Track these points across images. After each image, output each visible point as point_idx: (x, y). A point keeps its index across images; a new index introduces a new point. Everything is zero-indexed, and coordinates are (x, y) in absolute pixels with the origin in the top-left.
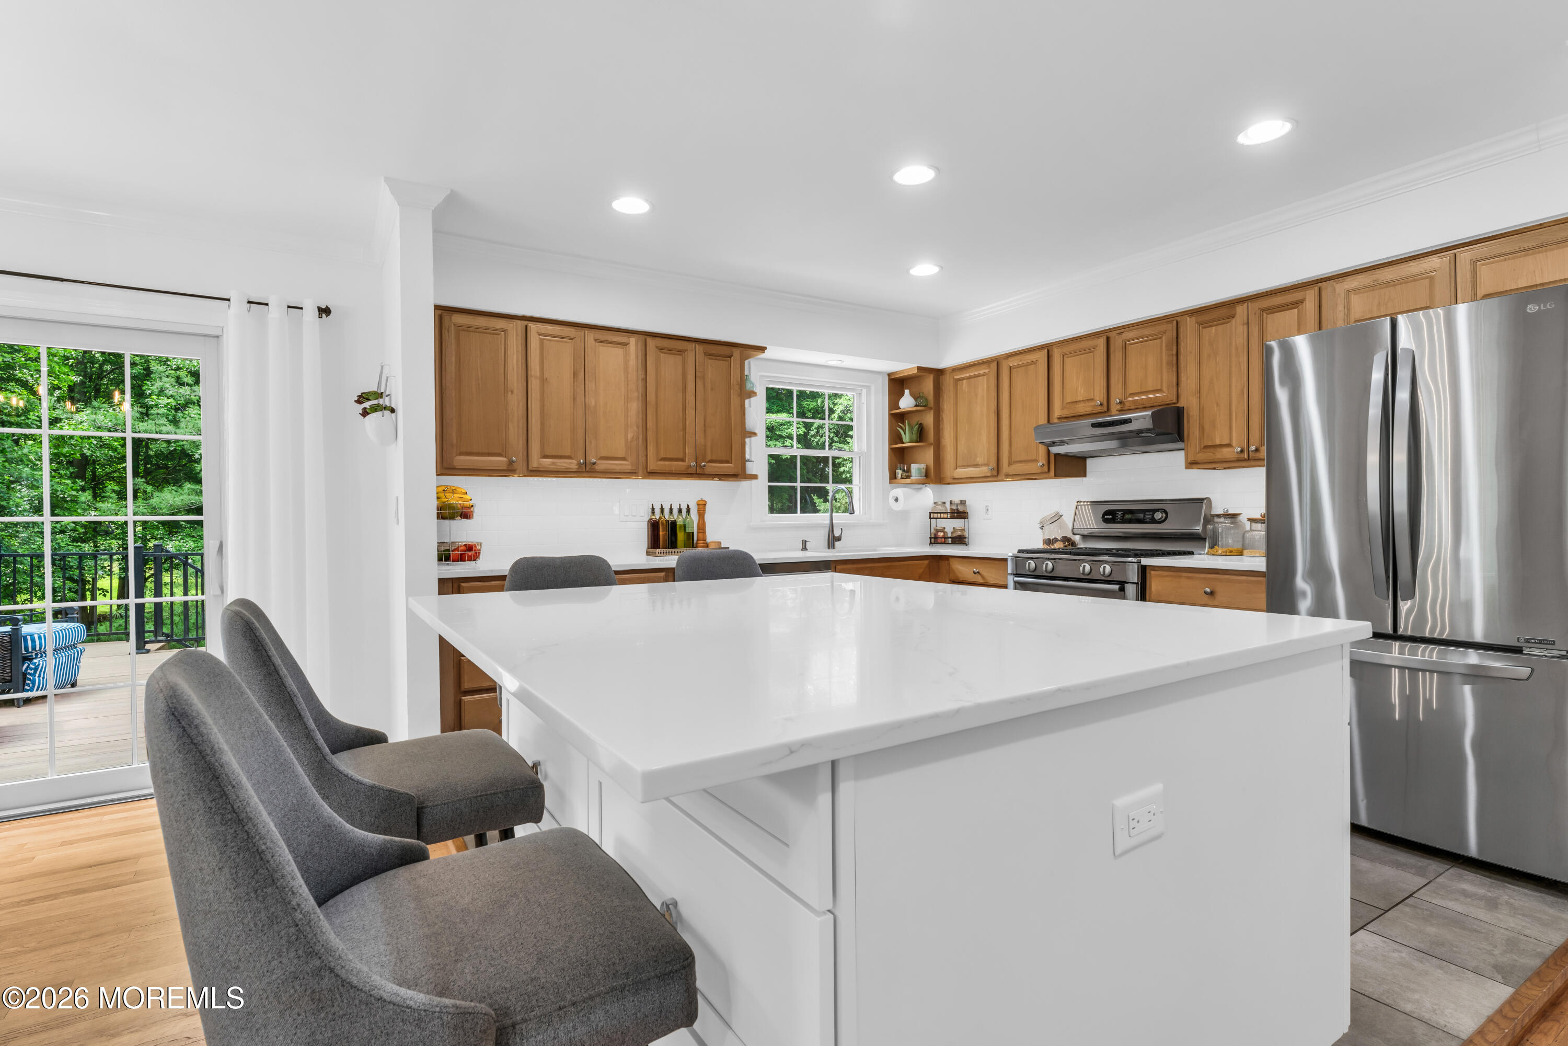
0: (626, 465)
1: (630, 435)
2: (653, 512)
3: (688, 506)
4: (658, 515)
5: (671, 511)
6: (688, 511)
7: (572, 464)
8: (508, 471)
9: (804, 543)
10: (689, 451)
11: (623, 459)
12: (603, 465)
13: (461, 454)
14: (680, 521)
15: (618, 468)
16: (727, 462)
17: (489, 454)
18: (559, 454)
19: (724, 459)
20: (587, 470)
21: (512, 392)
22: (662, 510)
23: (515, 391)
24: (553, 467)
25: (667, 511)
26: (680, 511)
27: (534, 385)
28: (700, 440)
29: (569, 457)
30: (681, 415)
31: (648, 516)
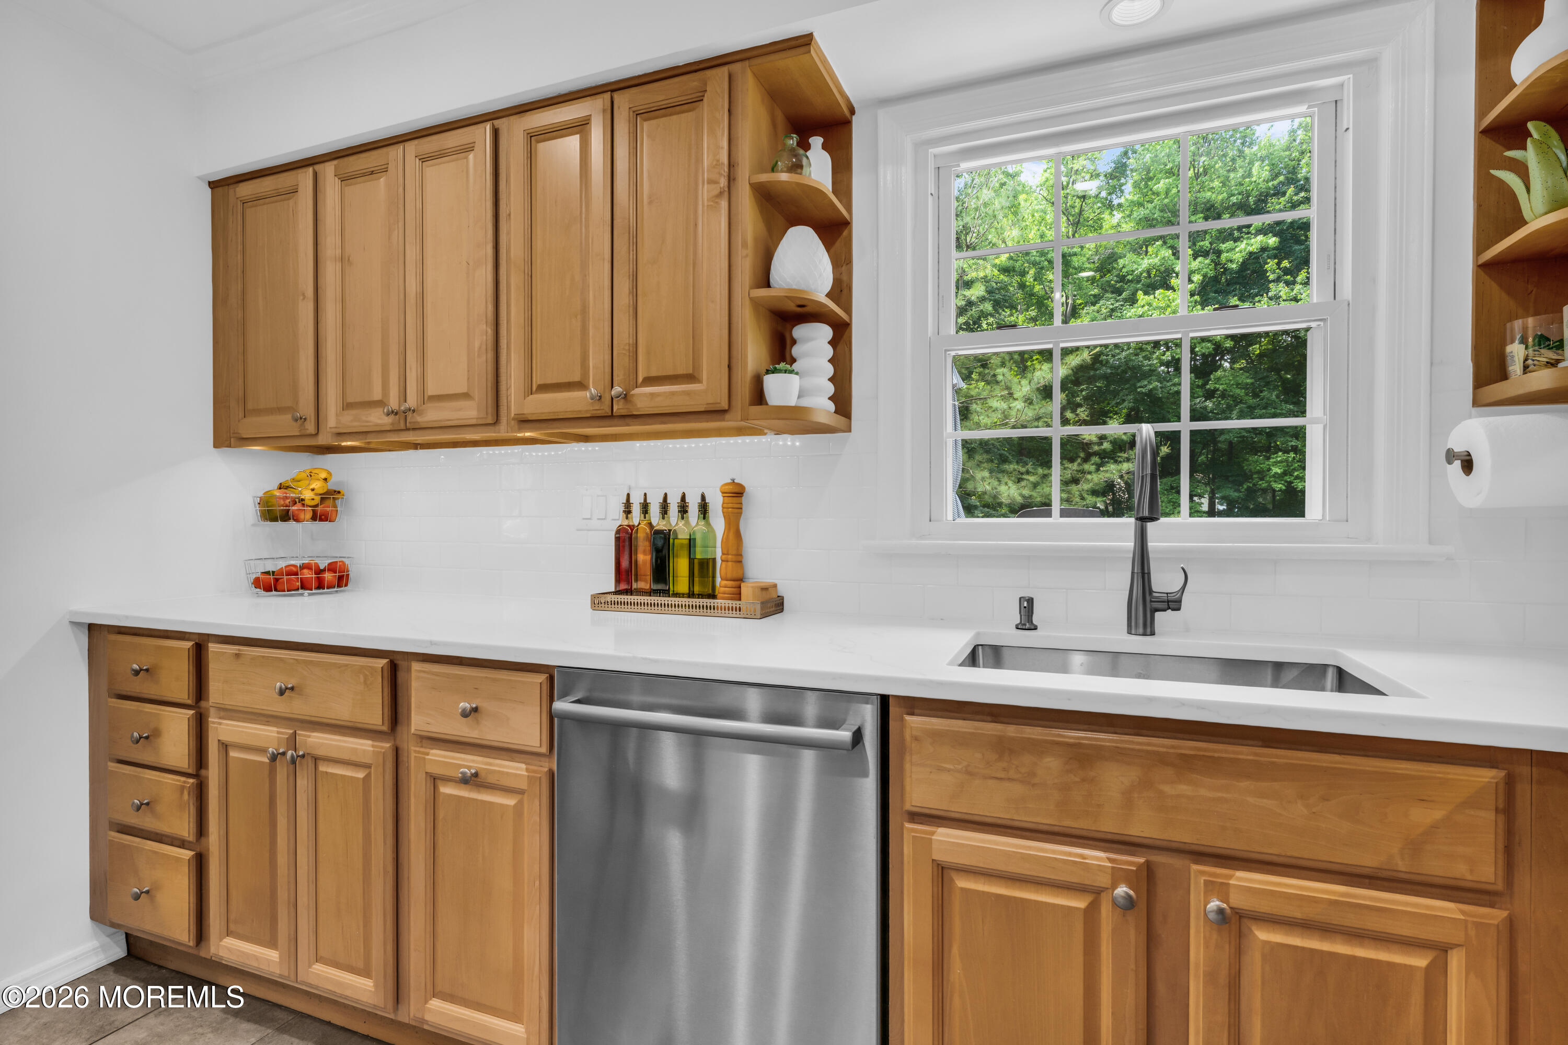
0: (472, 409)
2: (628, 511)
3: (703, 497)
4: (635, 517)
5: (665, 507)
6: (704, 508)
9: (1027, 607)
10: (597, 360)
11: (466, 396)
12: (430, 413)
13: (250, 413)
14: (681, 528)
15: (456, 418)
16: (691, 378)
17: (278, 409)
18: (364, 397)
19: (681, 371)
22: (645, 508)
25: (655, 510)
26: (684, 508)
29: (379, 403)
31: (616, 519)
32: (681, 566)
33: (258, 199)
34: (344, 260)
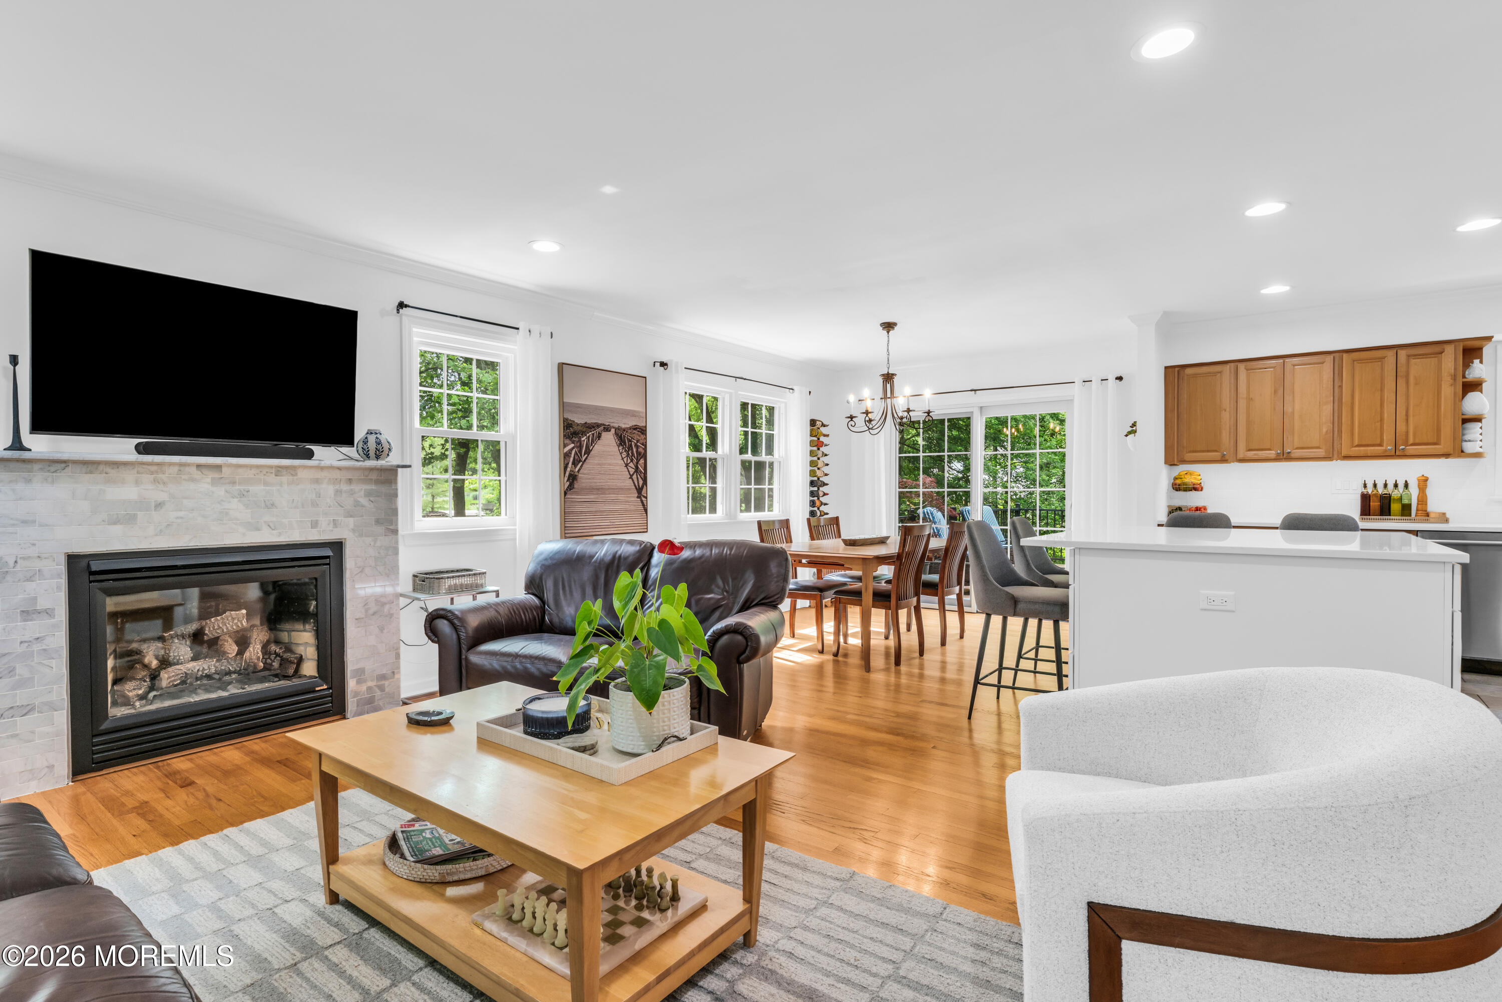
0: (1321, 452)
1: (1324, 430)
2: (1365, 486)
3: (1406, 481)
4: (1370, 490)
5: (1386, 485)
6: (1406, 485)
7: (1272, 454)
8: (1223, 460)
10: (1388, 436)
11: (1318, 448)
12: (1297, 453)
13: (1190, 452)
14: (1395, 494)
15: (1312, 455)
16: (1431, 445)
17: (1208, 451)
18: (1261, 447)
19: (1431, 441)
20: (1284, 457)
21: (1225, 410)
22: (1375, 485)
23: (1228, 410)
24: (1256, 457)
25: (1380, 486)
26: (1396, 486)
27: (1242, 404)
28: (1401, 427)
29: (1270, 449)
30: (1379, 409)
31: (1360, 490)
32: (1395, 507)
33: (1195, 376)
34: (1249, 400)
